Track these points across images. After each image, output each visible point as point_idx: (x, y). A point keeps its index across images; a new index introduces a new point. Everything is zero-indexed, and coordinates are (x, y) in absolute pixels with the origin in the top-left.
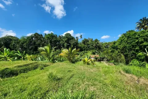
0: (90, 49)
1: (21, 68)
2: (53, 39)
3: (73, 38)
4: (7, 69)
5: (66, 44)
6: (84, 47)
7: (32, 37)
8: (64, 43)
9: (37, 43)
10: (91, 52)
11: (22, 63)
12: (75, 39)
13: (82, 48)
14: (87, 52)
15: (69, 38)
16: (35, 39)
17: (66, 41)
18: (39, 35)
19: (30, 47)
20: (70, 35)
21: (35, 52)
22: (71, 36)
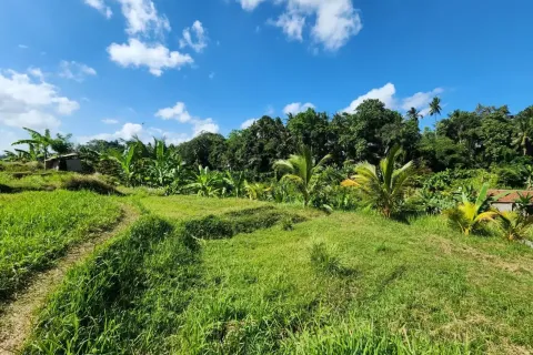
0: (489, 160)
1: (238, 219)
2: (313, 128)
3: (392, 118)
4: (211, 217)
5: (360, 146)
6: (450, 152)
7: (254, 130)
8: (353, 142)
9: (267, 148)
10: (494, 177)
11: (237, 204)
12: (401, 119)
13: (437, 156)
14: (465, 177)
15: (376, 119)
16: (261, 134)
17: (361, 134)
18: (272, 122)
19: (252, 160)
20: (380, 106)
21: (262, 175)
22: (383, 110)
